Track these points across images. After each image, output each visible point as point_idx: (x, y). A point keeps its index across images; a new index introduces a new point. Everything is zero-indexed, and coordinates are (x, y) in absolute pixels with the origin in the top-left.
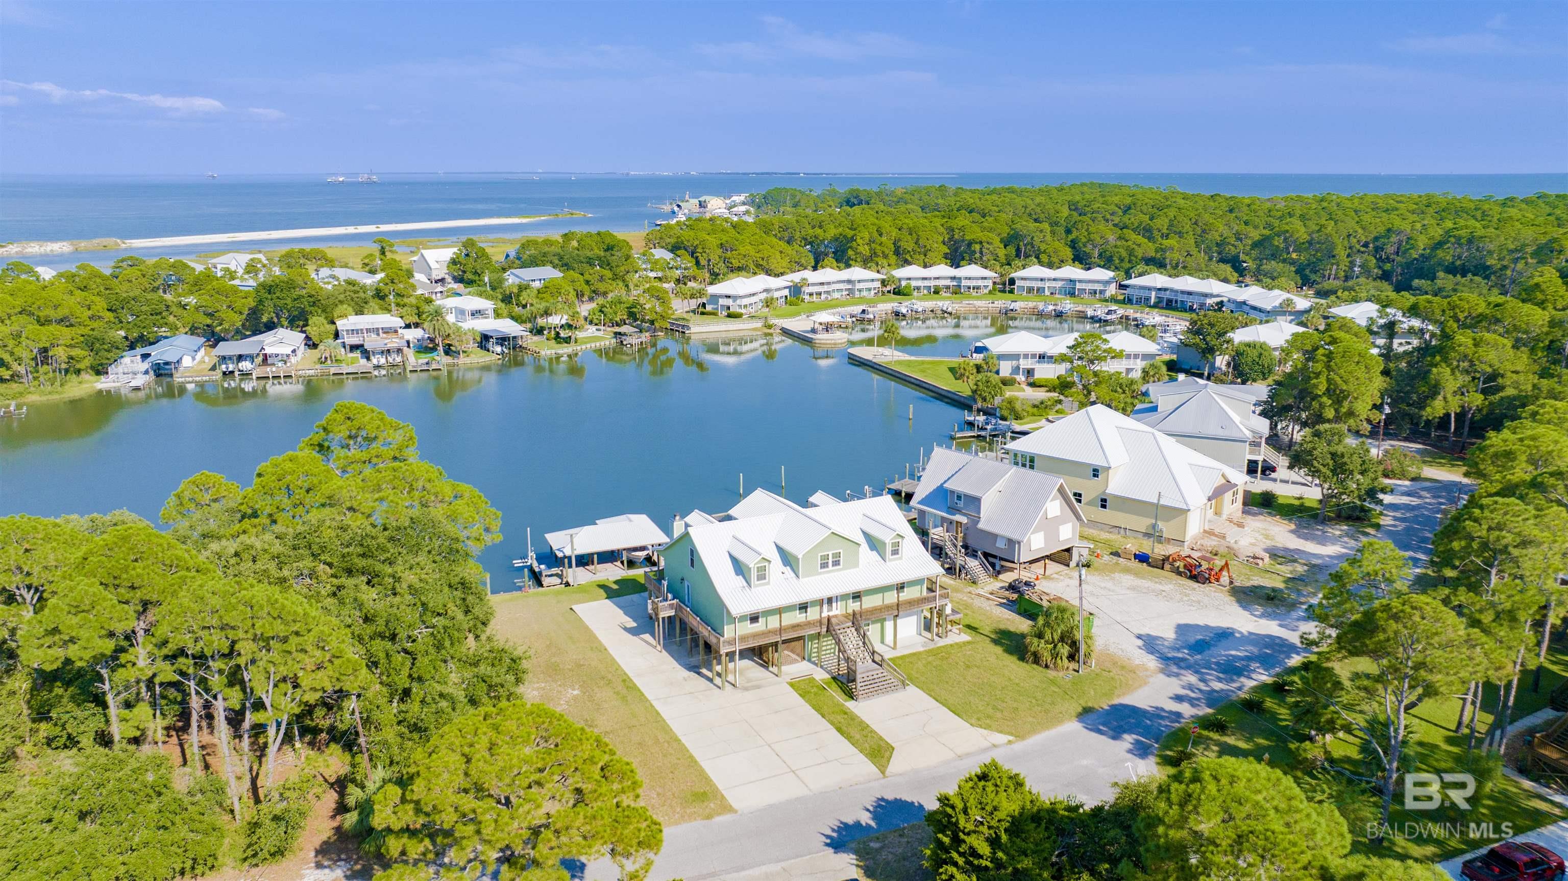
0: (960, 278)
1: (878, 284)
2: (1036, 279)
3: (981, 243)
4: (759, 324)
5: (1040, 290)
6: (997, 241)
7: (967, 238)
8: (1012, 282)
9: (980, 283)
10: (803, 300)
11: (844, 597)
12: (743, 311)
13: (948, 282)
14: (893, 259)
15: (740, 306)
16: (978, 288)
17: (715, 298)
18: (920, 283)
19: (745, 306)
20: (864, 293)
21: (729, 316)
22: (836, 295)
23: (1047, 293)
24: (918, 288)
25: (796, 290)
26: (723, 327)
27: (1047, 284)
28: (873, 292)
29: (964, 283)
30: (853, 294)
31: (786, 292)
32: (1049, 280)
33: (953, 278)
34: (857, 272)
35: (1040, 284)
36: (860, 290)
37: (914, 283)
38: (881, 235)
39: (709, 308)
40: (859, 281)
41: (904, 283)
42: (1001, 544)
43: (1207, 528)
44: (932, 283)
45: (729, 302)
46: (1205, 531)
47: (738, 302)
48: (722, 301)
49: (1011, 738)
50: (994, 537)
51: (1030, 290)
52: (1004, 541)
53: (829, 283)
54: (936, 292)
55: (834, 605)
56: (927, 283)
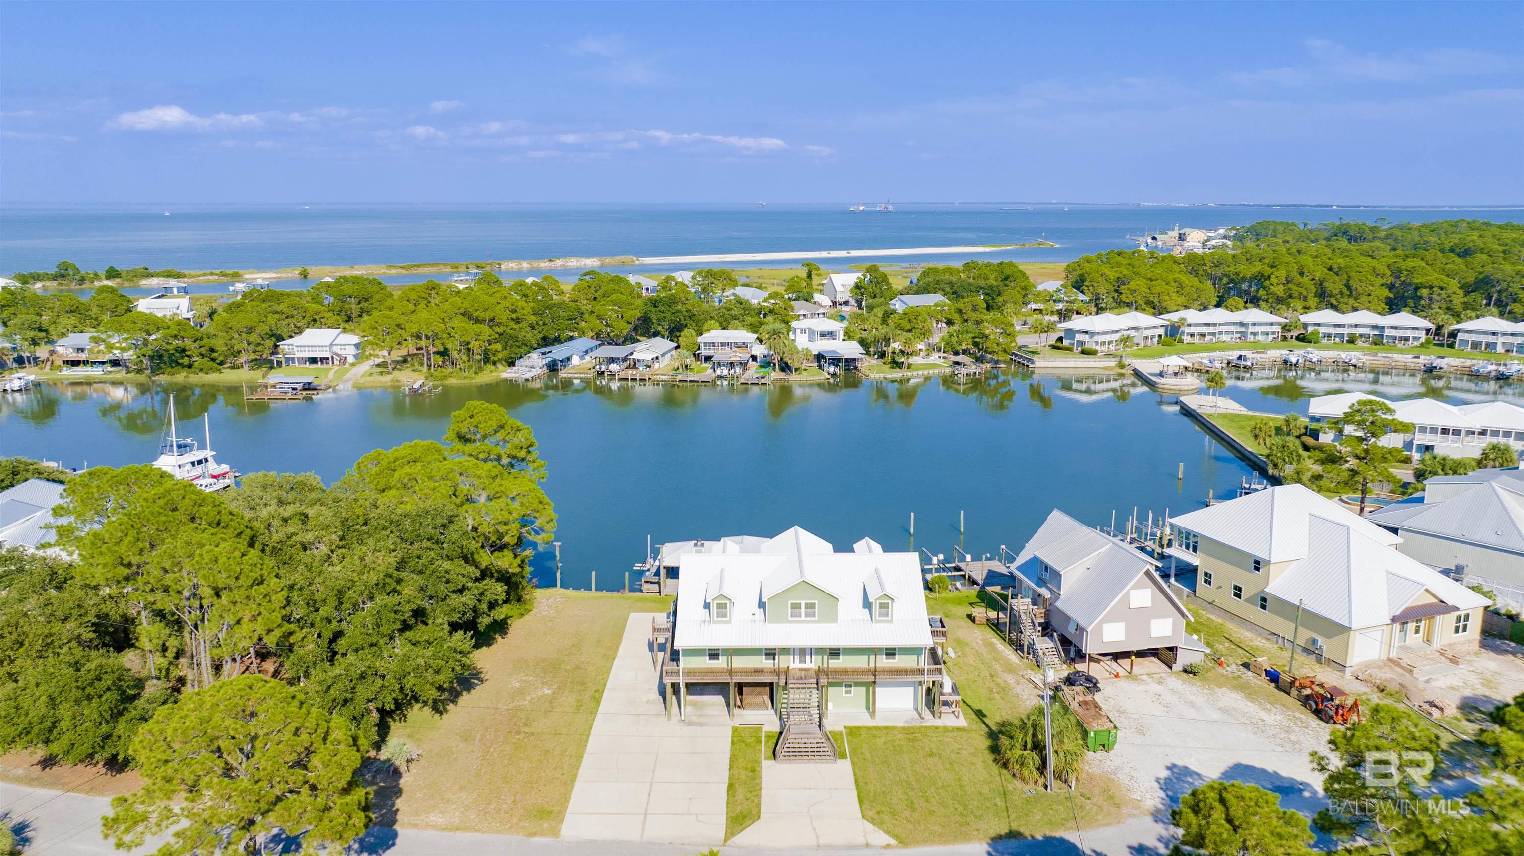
0: (1383, 327)
1: (1278, 329)
2: (1486, 333)
3: (1431, 287)
4: (1112, 363)
5: (1490, 346)
6: (1453, 285)
7: (1415, 281)
8: (1453, 335)
9: (1410, 334)
10: (1181, 341)
11: (819, 651)
12: (1098, 348)
13: (1367, 331)
14: (1313, 301)
15: (1097, 343)
16: (1407, 339)
17: (1070, 333)
18: (1332, 330)
19: (1103, 343)
20: (1260, 338)
21: (1083, 352)
22: (1225, 338)
23: (1500, 349)
24: (1329, 336)
25: (1173, 332)
26: (1071, 363)
27: (1500, 340)
28: (1271, 337)
29: (1387, 332)
30: (1246, 337)
31: (1161, 331)
32: (1504, 334)
33: (1375, 327)
34: (1253, 315)
35: (1490, 339)
36: (1254, 334)
37: (1322, 330)
38: (1302, 274)
39: (1066, 343)
40: (1254, 324)
41: (1310, 329)
42: (1072, 628)
43: (1393, 655)
44: (1346, 331)
45: (1085, 338)
46: (1390, 660)
47: (1096, 338)
48: (1078, 337)
49: (893, 841)
50: (1067, 619)
51: (1476, 345)
52: (1075, 626)
53: (1215, 325)
54: (1352, 341)
55: (808, 657)
56: (1339, 331)
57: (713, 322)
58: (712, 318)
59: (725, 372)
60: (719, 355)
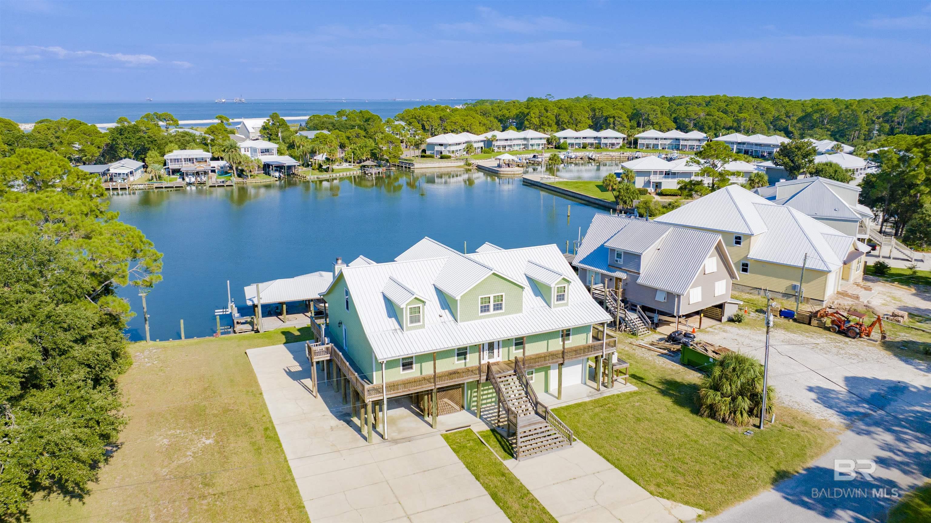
0: (600, 138)
1: (544, 141)
2: (652, 139)
3: (614, 117)
4: (462, 163)
5: (655, 146)
6: (625, 117)
7: (605, 114)
8: (636, 142)
9: (614, 141)
10: (493, 151)
11: (507, 343)
12: (452, 155)
13: (592, 141)
14: (555, 127)
15: (449, 151)
16: (613, 144)
17: (432, 146)
18: (573, 141)
19: (453, 152)
20: (535, 147)
21: (442, 158)
22: (516, 148)
23: (660, 148)
24: (572, 145)
25: (489, 143)
26: (437, 165)
27: (660, 142)
28: (541, 147)
29: (603, 141)
30: (528, 147)
31: (482, 144)
32: (661, 139)
33: (595, 138)
34: (530, 133)
35: (655, 142)
36: (532, 145)
37: (569, 141)
38: (547, 111)
39: (428, 153)
40: (532, 139)
41: (562, 141)
42: (660, 298)
43: (840, 290)
44: (581, 141)
45: (442, 148)
46: (838, 293)
47: (448, 148)
48: (437, 148)
49: (701, 512)
50: (654, 291)
51: (648, 146)
52: (664, 295)
53: (511, 140)
54: (584, 147)
55: (496, 351)
56: (578, 141)
57: (173, 144)
58: (171, 142)
59: (193, 180)
60: (185, 167)
